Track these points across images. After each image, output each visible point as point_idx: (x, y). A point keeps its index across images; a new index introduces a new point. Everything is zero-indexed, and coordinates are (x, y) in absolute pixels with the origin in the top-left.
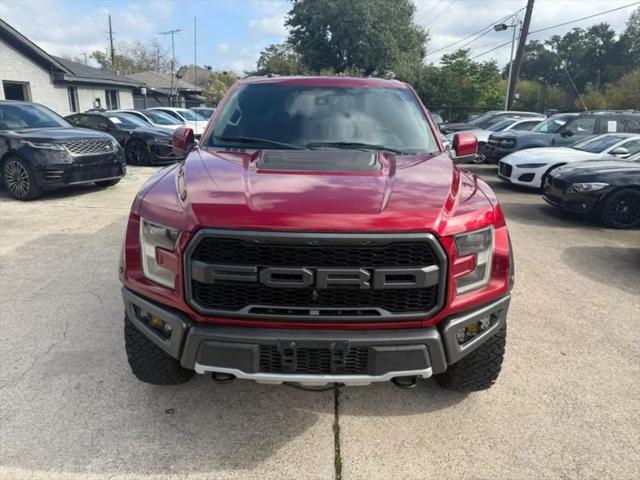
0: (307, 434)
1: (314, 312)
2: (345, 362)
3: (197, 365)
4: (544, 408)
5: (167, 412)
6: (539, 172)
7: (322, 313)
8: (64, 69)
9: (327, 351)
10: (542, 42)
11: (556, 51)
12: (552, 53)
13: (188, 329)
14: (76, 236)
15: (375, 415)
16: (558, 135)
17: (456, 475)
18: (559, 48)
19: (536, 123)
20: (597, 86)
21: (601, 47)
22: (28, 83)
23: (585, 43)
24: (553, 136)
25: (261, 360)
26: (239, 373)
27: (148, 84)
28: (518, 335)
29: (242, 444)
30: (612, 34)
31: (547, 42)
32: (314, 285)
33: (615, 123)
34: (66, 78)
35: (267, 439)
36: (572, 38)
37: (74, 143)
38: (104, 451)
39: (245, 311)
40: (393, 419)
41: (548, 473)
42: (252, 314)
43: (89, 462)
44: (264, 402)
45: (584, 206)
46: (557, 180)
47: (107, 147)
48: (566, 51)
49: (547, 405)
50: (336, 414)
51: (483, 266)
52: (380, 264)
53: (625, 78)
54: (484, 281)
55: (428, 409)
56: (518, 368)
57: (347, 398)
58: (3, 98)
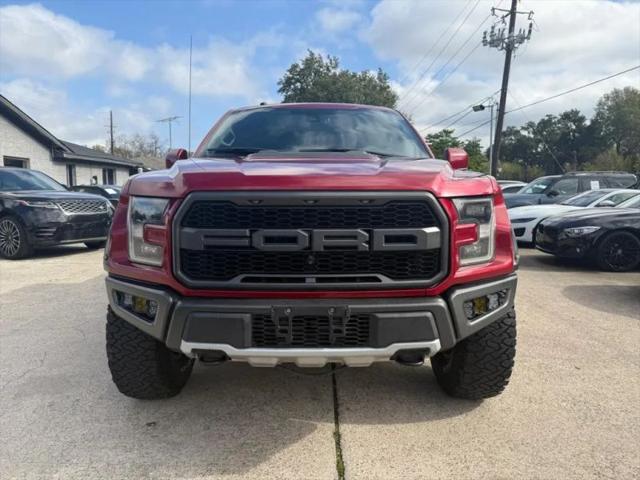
0: (305, 441)
1: (311, 281)
2: (345, 332)
3: (183, 342)
4: (564, 413)
5: (149, 425)
6: (530, 226)
7: (319, 280)
8: (64, 148)
9: (325, 320)
10: (519, 128)
11: (532, 136)
12: (529, 138)
13: (174, 304)
14: (63, 285)
15: (379, 423)
16: (544, 195)
17: (475, 475)
18: (534, 133)
19: (519, 188)
20: (575, 165)
21: (574, 131)
22: (28, 159)
23: (559, 128)
24: (539, 196)
25: (254, 333)
26: (229, 350)
27: (145, 164)
28: (527, 353)
29: (231, 452)
30: (583, 119)
31: (523, 128)
32: (310, 248)
33: (597, 182)
34: (65, 155)
35: (260, 447)
36: (546, 123)
37: (68, 203)
38: (75, 461)
39: (236, 281)
40: (399, 426)
41: (580, 471)
42: (244, 284)
43: (57, 471)
44: (256, 415)
45: (578, 250)
46: (547, 227)
47: (101, 207)
48: (542, 135)
49: (569, 412)
50: (337, 423)
51: (486, 240)
52: (379, 225)
53: (601, 157)
54: (489, 257)
55: (438, 416)
56: (531, 380)
57: (348, 409)
58: (2, 165)
